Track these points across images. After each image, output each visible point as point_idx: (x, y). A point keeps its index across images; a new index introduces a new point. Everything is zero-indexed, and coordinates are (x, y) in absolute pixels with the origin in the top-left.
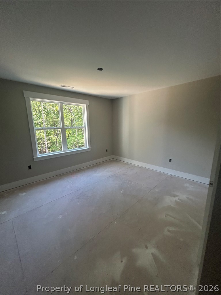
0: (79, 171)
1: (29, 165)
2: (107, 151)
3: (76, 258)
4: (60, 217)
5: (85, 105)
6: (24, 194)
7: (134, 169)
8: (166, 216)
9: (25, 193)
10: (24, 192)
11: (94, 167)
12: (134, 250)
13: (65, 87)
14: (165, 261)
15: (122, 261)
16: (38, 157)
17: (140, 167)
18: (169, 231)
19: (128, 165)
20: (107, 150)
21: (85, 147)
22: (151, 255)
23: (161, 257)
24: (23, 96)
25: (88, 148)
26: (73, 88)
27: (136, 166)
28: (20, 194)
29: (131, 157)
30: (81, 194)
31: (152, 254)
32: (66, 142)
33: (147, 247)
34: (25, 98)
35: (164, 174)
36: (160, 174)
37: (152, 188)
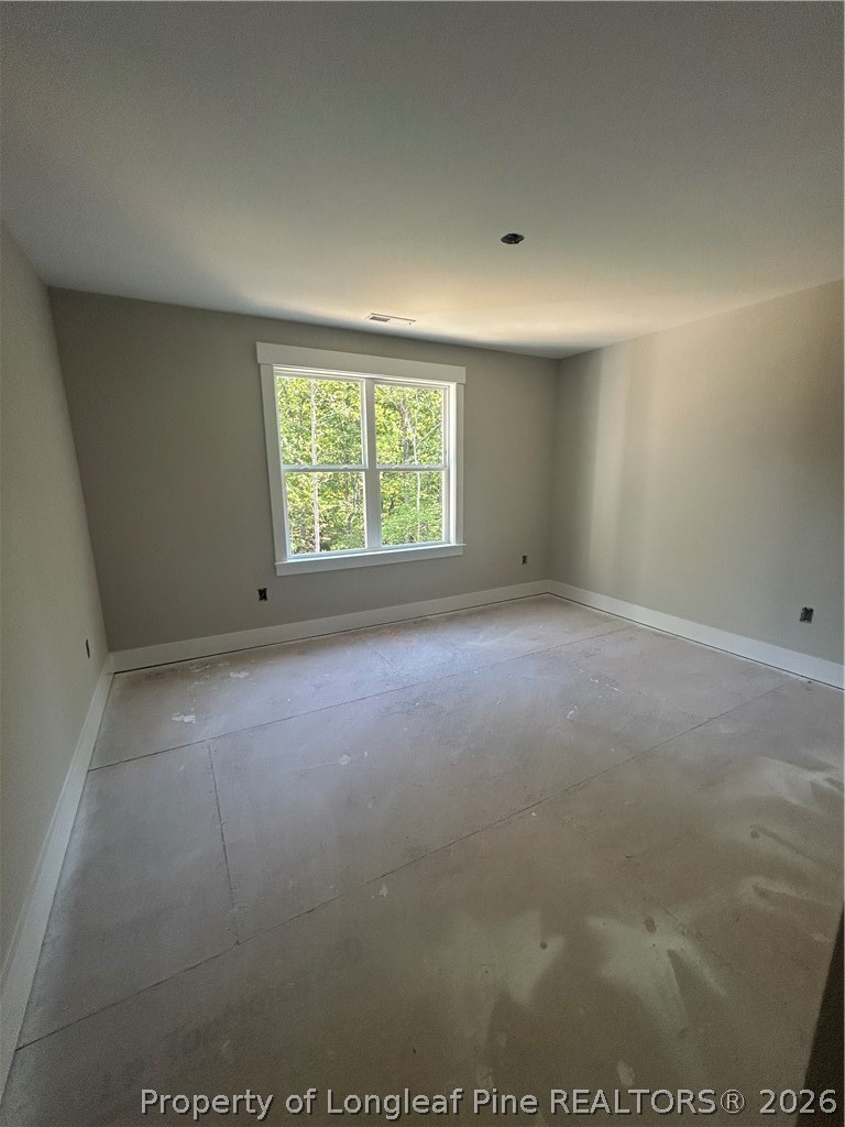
0: (418, 624)
1: (262, 588)
2: (524, 562)
3: (384, 891)
4: (345, 760)
5: (453, 386)
6: (243, 675)
7: (631, 638)
8: (754, 835)
9: (247, 674)
10: (244, 670)
11: (470, 615)
12: (596, 923)
13: (385, 320)
14: (722, 992)
15: (544, 946)
16: (289, 561)
17: (659, 635)
18: (763, 894)
19: (606, 620)
20: (525, 558)
21: (443, 540)
22: (667, 959)
23: (709, 975)
24: (256, 360)
25: (453, 543)
26: (413, 324)
27: (640, 630)
28: (232, 674)
29: (623, 592)
30: (417, 700)
31: (671, 954)
32: (379, 526)
33: (650, 926)
34: (259, 365)
35: (773, 672)
36: (751, 669)
37: (706, 719)
